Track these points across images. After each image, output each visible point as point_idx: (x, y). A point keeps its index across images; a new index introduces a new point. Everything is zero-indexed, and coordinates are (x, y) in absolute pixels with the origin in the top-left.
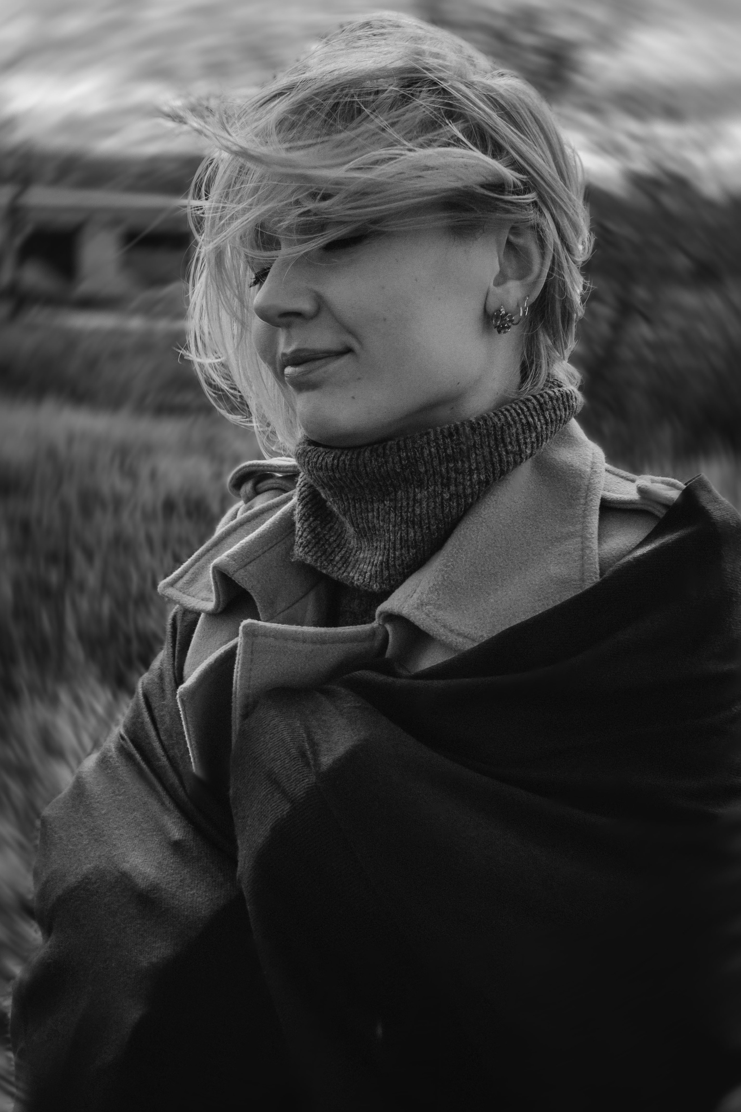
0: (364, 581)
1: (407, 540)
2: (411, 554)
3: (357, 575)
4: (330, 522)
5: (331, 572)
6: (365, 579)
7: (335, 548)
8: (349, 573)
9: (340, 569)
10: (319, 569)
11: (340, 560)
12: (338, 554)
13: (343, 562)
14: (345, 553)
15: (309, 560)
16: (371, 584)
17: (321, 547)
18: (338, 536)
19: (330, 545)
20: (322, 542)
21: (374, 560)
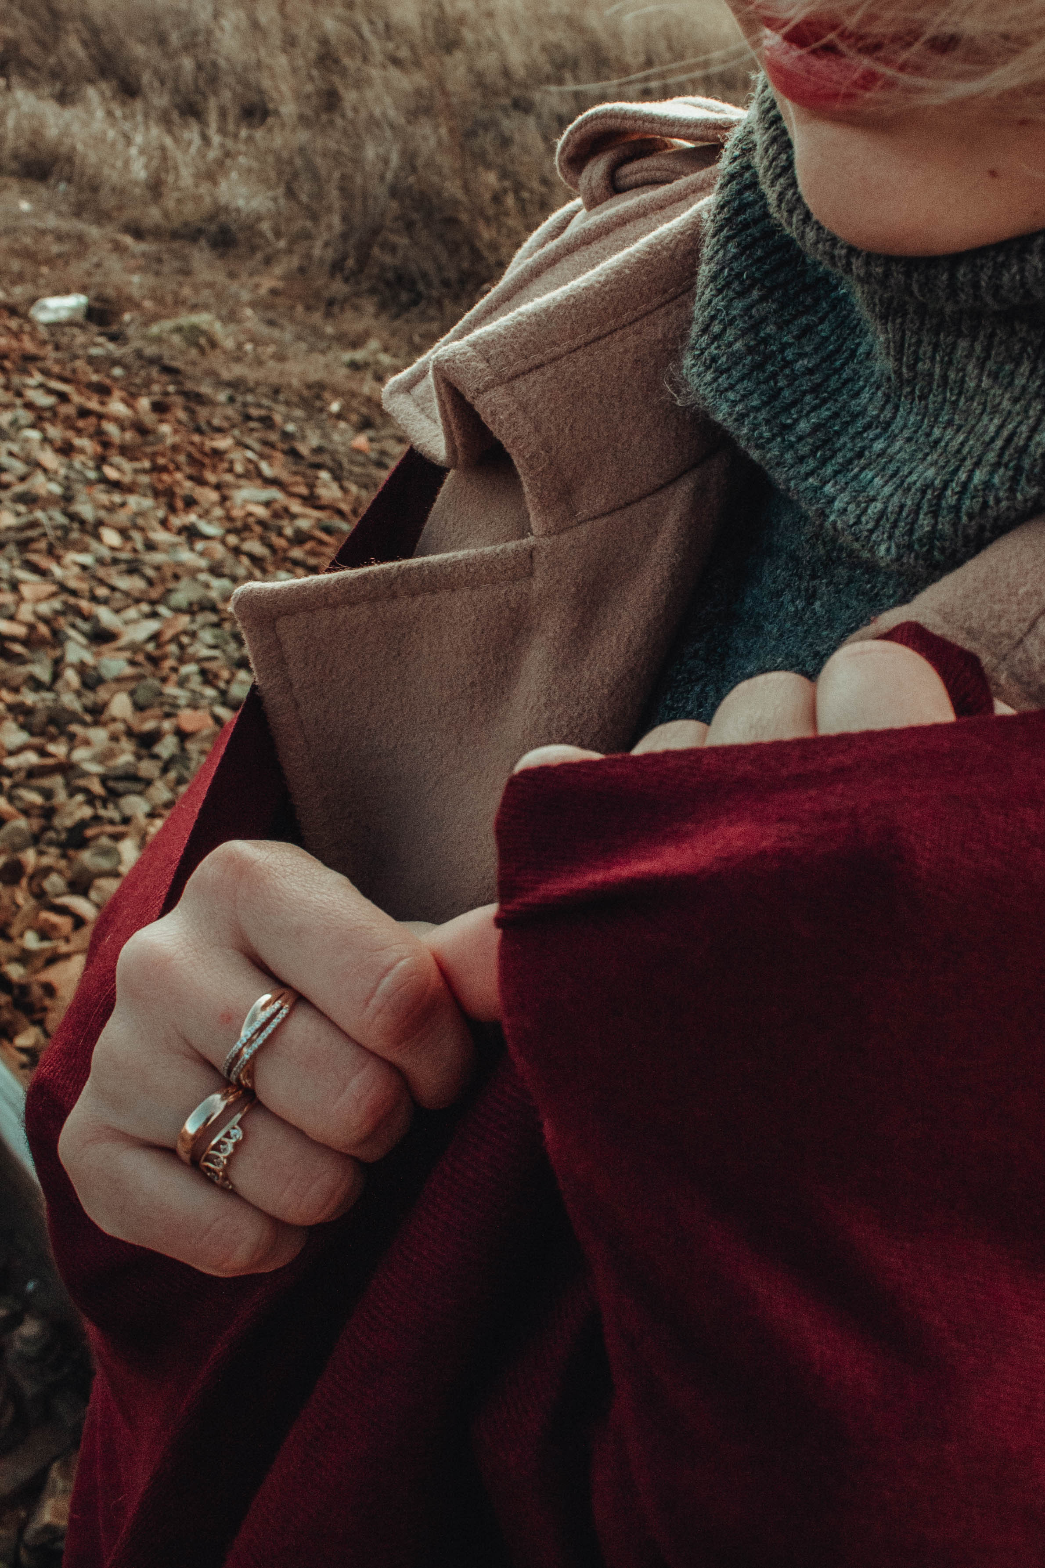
0: (858, 522)
1: (1023, 450)
2: (1019, 496)
3: (845, 497)
4: (807, 310)
5: (773, 463)
6: (864, 519)
7: (804, 393)
8: (825, 483)
9: (801, 460)
10: (743, 444)
11: (809, 435)
12: (809, 413)
13: (818, 443)
14: (832, 417)
15: (722, 414)
16: (874, 537)
17: (766, 381)
18: (823, 360)
19: (793, 379)
20: (770, 368)
21: (910, 473)
